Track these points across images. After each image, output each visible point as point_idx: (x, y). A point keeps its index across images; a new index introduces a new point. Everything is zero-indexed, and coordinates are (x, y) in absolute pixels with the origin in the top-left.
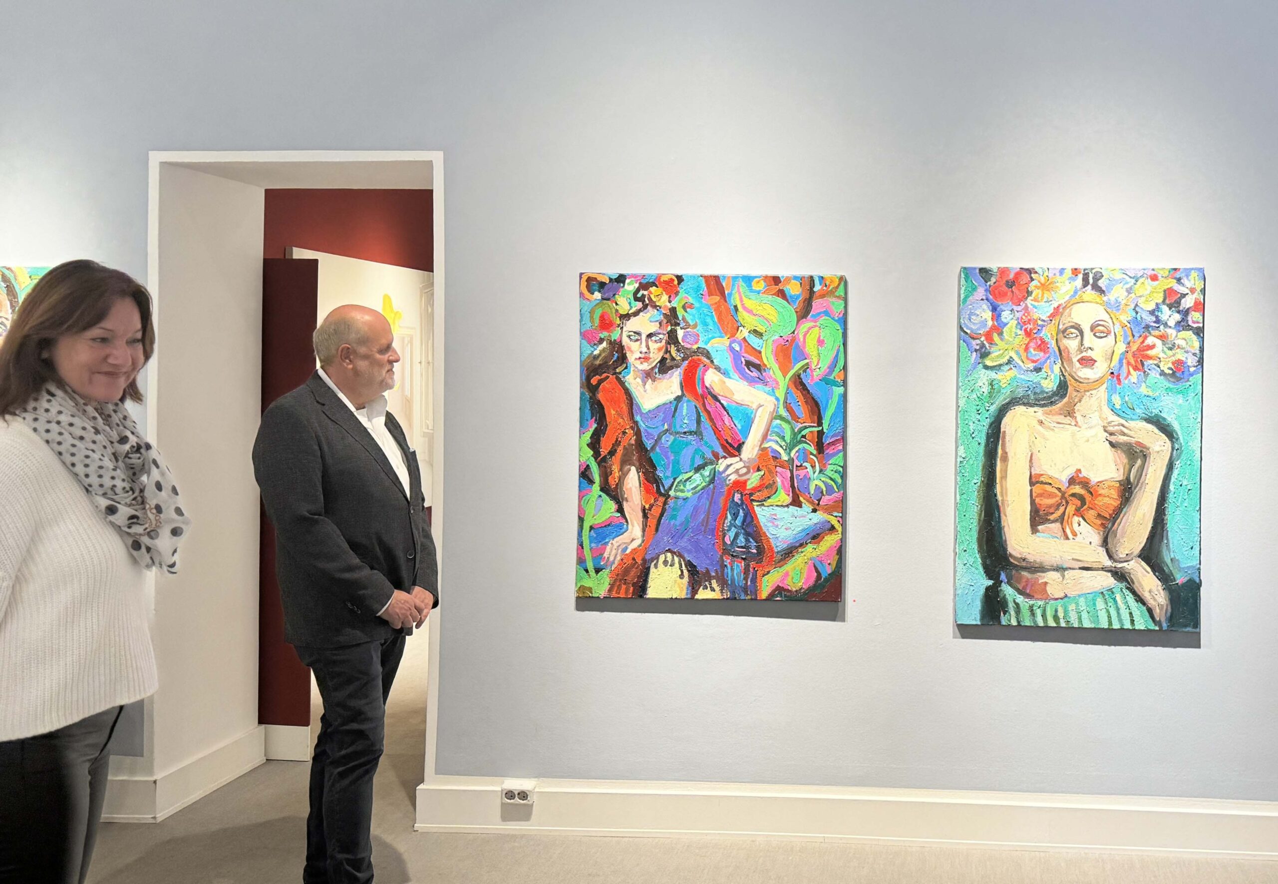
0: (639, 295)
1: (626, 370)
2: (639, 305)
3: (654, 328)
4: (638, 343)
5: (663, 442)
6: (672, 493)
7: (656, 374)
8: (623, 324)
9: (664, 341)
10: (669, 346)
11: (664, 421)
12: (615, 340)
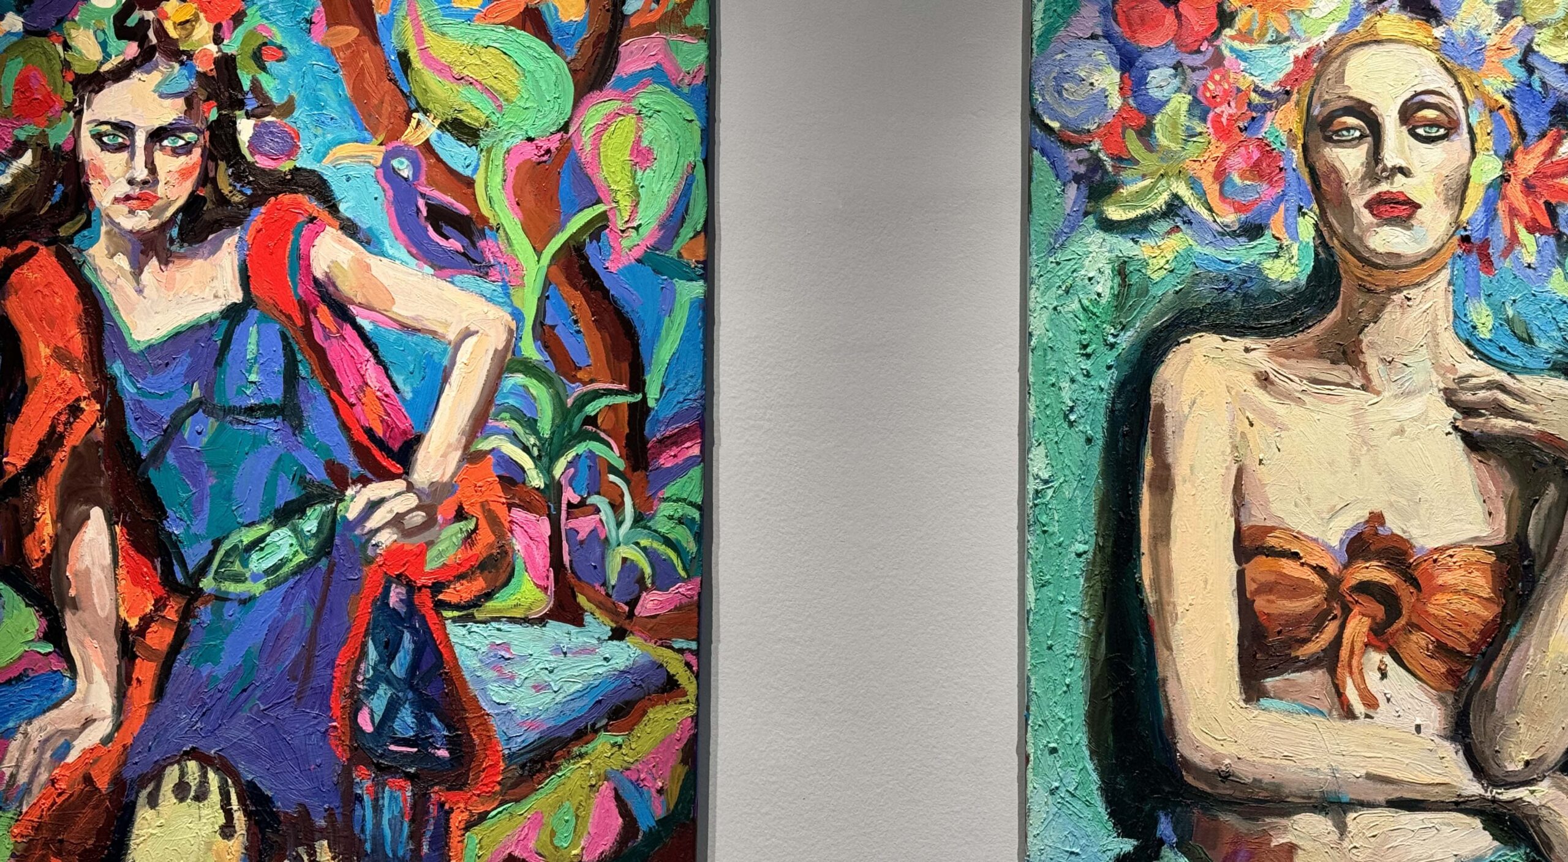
0: (132, 22)
1: (85, 232)
2: (132, 49)
3: (170, 112)
4: (124, 155)
5: (186, 436)
6: (207, 584)
7: (172, 241)
8: (82, 103)
9: (197, 152)
10: (211, 164)
11: (191, 375)
12: (58, 148)
